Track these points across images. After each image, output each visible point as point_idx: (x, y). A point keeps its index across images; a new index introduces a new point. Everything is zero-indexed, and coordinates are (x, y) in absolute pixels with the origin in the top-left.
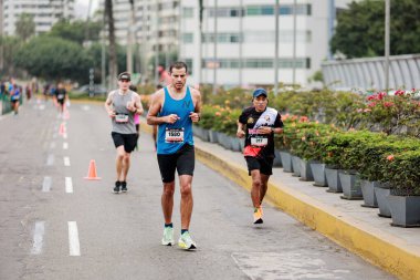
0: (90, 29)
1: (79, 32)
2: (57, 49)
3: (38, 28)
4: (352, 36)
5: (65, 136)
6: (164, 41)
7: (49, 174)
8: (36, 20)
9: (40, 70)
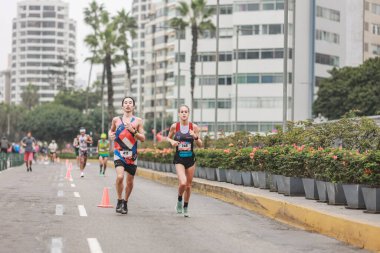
0: (90, 98)
1: (79, 100)
2: (60, 114)
3: (42, 99)
4: (333, 100)
5: (71, 180)
7: (60, 203)
8: (41, 91)
9: (44, 133)
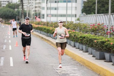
0: (17, 6)
1: (13, 6)
2: (8, 11)
3: (3, 5)
4: (88, 9)
6: (37, 9)
8: (2, 3)
9: (3, 17)
